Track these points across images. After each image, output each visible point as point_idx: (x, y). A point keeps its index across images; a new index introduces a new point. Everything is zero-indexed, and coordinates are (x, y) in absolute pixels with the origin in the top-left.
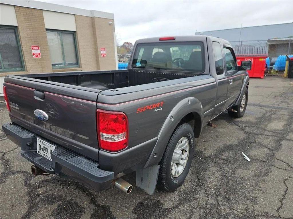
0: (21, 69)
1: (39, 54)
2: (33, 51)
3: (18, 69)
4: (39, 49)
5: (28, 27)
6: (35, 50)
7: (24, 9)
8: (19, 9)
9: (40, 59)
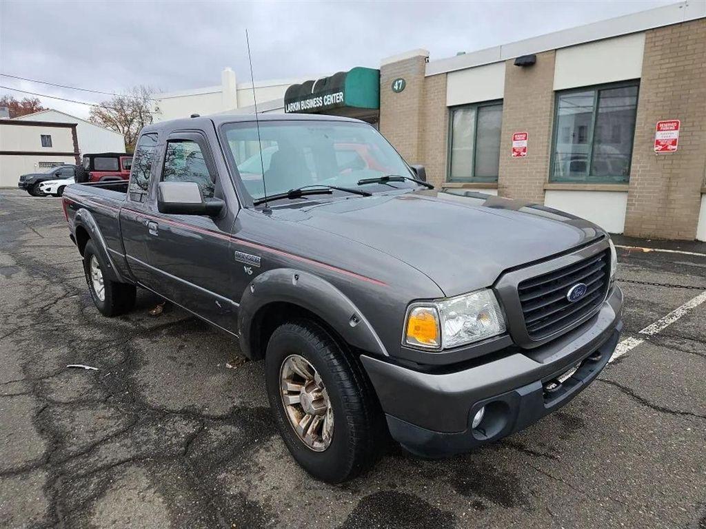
0: (622, 178)
1: (674, 143)
2: (659, 136)
3: (617, 178)
4: (676, 128)
5: (664, 75)
6: (666, 132)
7: (669, 31)
8: (653, 35)
9: (673, 155)
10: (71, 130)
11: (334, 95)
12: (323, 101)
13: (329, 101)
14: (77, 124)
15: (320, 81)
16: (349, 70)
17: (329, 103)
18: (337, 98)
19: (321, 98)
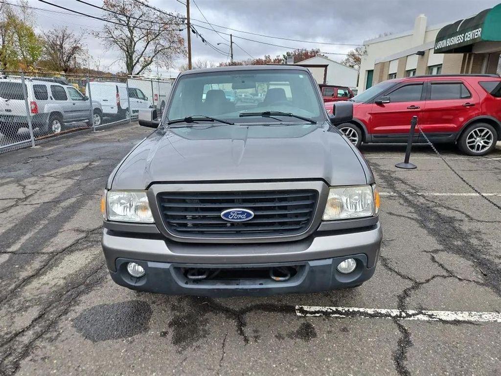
10: (324, 68)
11: (474, 31)
12: (464, 37)
13: (469, 37)
14: (328, 65)
15: (467, 20)
16: (492, 7)
17: (468, 39)
18: (476, 33)
19: (463, 35)
